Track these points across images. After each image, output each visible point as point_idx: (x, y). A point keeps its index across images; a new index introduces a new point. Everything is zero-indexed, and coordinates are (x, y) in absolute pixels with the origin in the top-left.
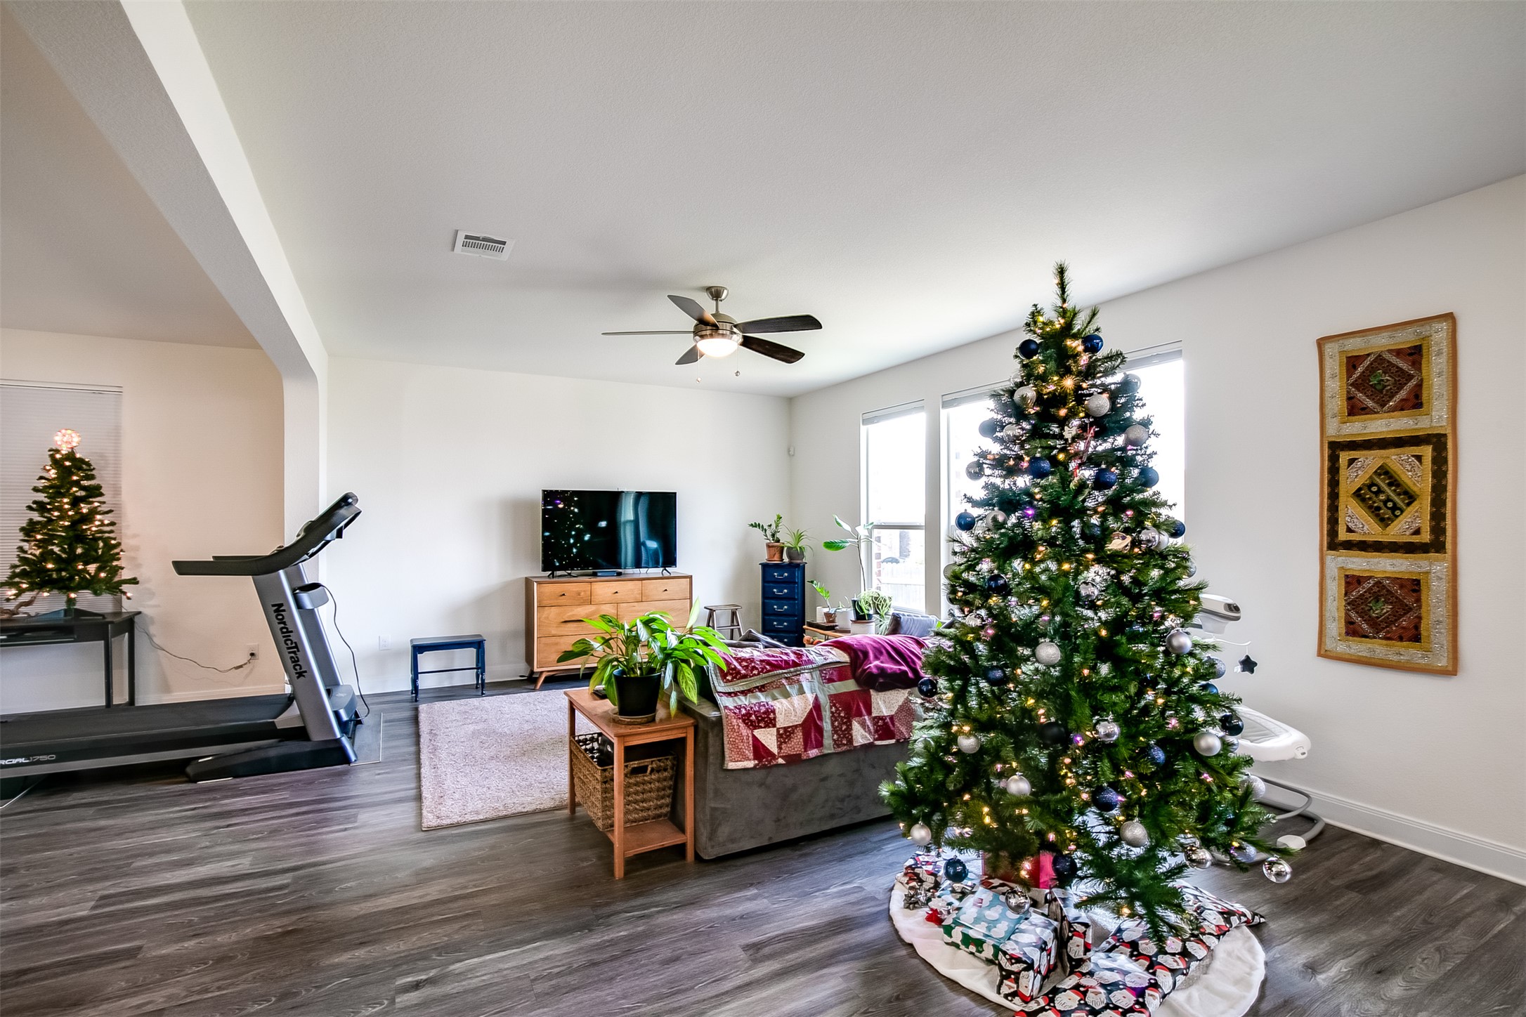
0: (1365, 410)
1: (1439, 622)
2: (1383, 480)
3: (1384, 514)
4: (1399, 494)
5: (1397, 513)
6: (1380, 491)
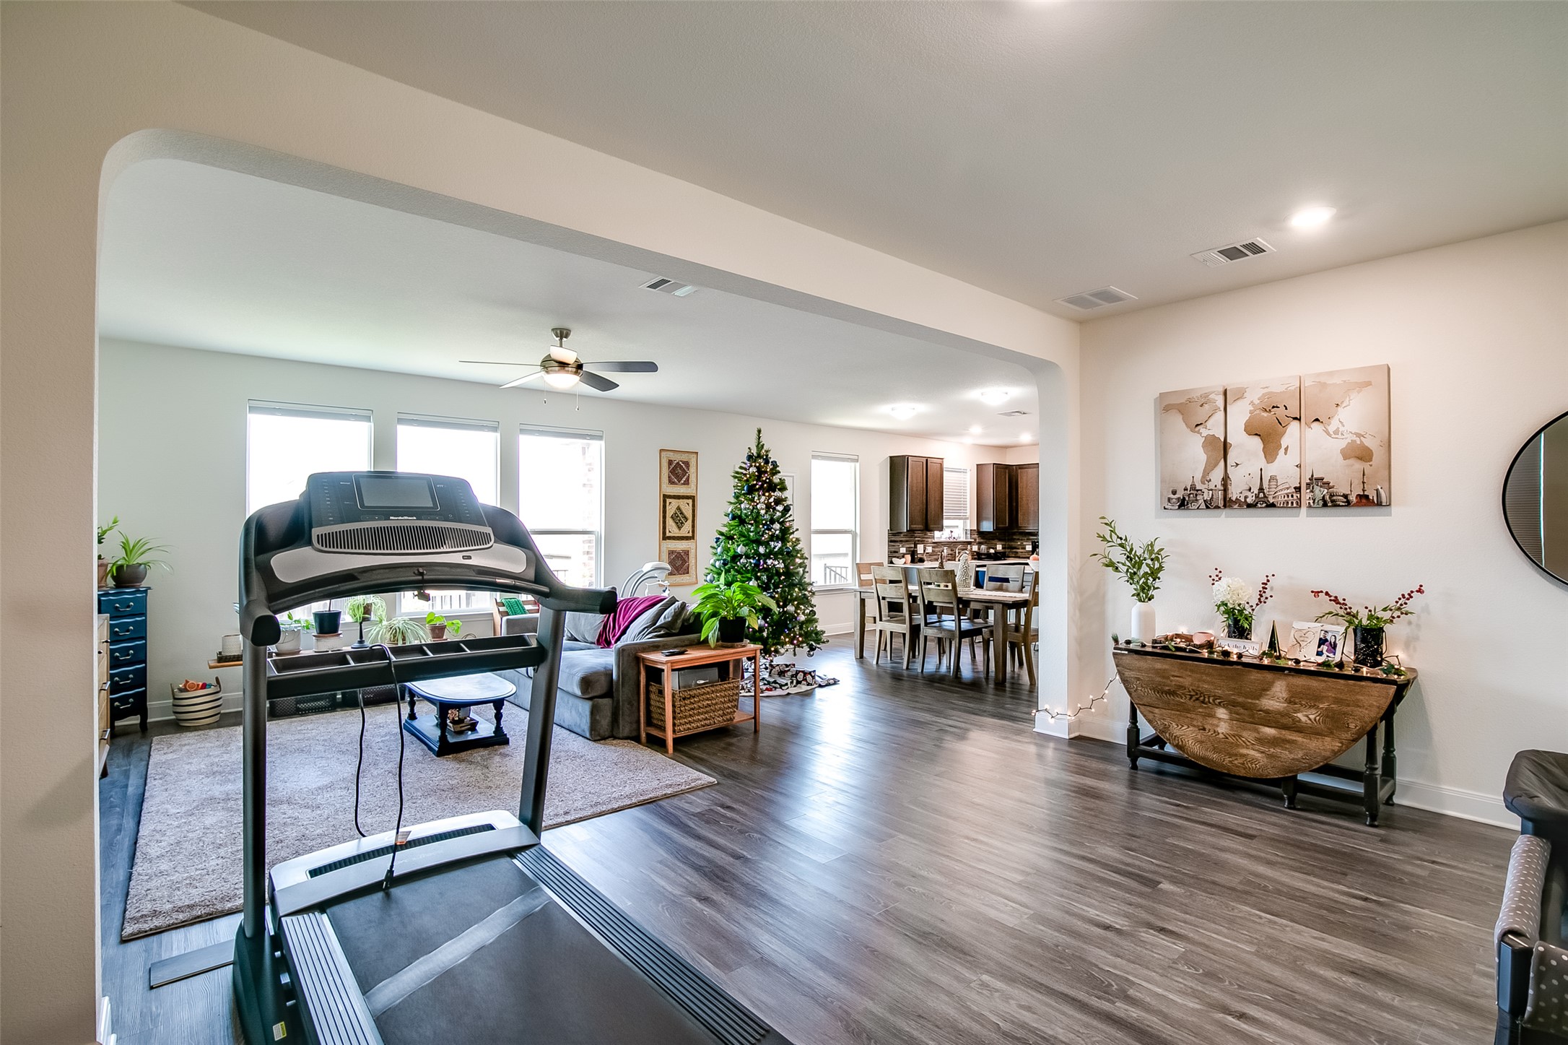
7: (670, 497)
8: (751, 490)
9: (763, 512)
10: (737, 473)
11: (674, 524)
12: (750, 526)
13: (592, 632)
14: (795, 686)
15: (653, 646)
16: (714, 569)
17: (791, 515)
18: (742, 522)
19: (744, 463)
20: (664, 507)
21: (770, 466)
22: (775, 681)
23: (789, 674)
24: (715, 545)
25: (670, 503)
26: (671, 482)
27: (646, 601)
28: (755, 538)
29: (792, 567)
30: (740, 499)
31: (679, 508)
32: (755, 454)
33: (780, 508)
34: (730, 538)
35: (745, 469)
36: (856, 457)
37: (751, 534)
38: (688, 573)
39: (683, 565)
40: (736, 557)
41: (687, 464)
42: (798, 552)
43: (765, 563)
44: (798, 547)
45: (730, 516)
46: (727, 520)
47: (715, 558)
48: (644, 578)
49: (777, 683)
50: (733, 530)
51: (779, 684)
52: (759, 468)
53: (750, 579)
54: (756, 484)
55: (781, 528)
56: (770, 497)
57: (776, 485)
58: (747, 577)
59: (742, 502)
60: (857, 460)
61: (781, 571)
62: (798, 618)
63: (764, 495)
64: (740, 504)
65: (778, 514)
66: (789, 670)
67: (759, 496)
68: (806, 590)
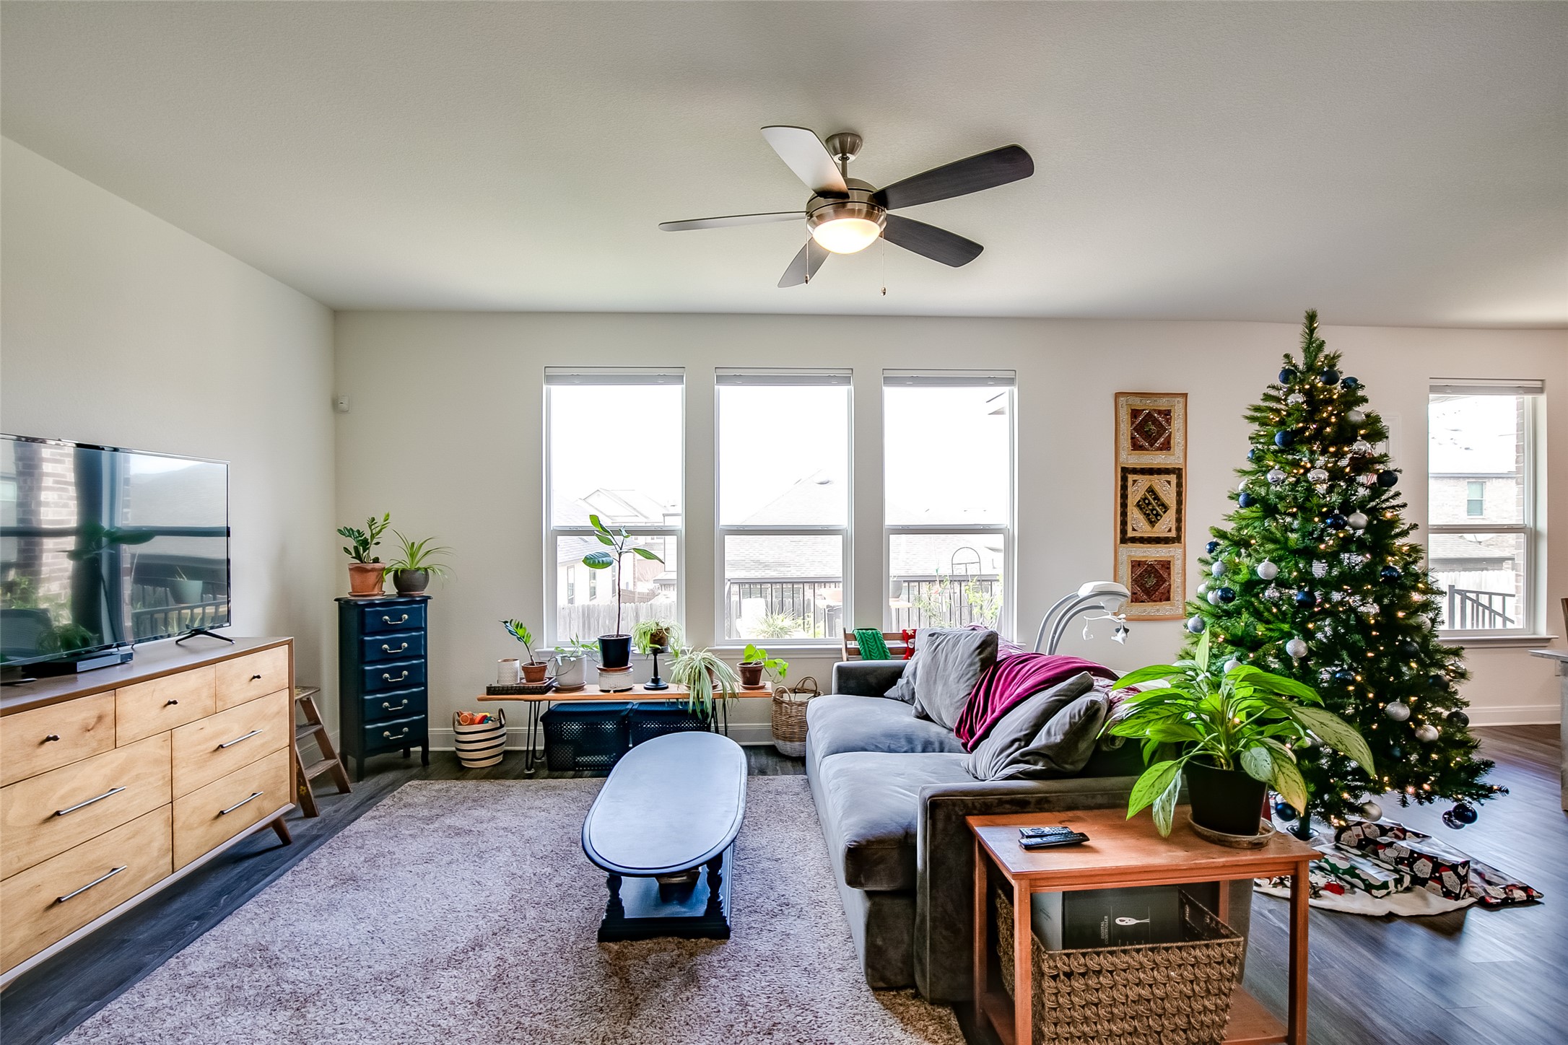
0: (1141, 448)
1: (1178, 587)
2: (1151, 496)
3: (1153, 519)
4: (1159, 506)
5: (1159, 518)
6: (1149, 503)
7: (1134, 471)
8: (1291, 442)
9: (1321, 489)
10: (1257, 409)
11: (1141, 517)
12: (1288, 519)
13: (952, 710)
14: (1408, 890)
15: (1012, 802)
16: (1204, 606)
17: (1397, 494)
18: (1270, 511)
19: (1274, 387)
20: (1124, 487)
21: (1338, 388)
22: (1353, 868)
23: (1390, 853)
24: (1208, 557)
25: (1135, 481)
26: (1136, 446)
27: (1044, 669)
28: (1301, 546)
29: (1401, 614)
30: (1266, 462)
31: (1151, 490)
32: (1301, 367)
33: (1368, 479)
34: (1241, 543)
35: (1278, 400)
36: (1538, 384)
37: (1293, 536)
38: (1168, 599)
39: (1158, 585)
40: (1253, 585)
41: (1167, 413)
42: (1416, 577)
43: (1326, 599)
44: (1416, 568)
45: (1241, 498)
46: (1234, 507)
47: (1209, 582)
48: (1078, 608)
49: (1358, 877)
50: (1247, 526)
51: (1363, 881)
52: (1310, 395)
53: (1289, 636)
54: (1305, 429)
55: (1369, 523)
56: (1339, 455)
57: (1355, 427)
58: (1281, 630)
59: (1269, 469)
60: (1541, 390)
61: (1373, 622)
62: (1420, 732)
63: (1324, 452)
64: (1265, 473)
65: (1362, 492)
66: (1390, 845)
67: (1312, 452)
68: (1443, 667)
